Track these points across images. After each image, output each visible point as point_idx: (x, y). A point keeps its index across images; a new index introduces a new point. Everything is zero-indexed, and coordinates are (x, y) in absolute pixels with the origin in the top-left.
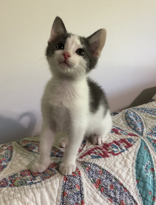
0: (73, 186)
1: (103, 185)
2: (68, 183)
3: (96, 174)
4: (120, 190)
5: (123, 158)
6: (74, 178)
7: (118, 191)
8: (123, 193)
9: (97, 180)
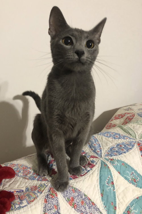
0: (52, 207)
1: (76, 202)
2: (47, 204)
3: (70, 193)
4: (89, 205)
6: (52, 199)
7: (87, 206)
8: (91, 207)
9: (71, 198)
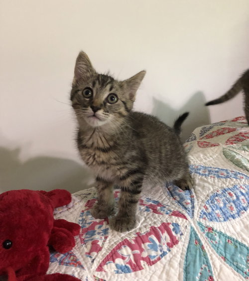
5: (164, 268)
